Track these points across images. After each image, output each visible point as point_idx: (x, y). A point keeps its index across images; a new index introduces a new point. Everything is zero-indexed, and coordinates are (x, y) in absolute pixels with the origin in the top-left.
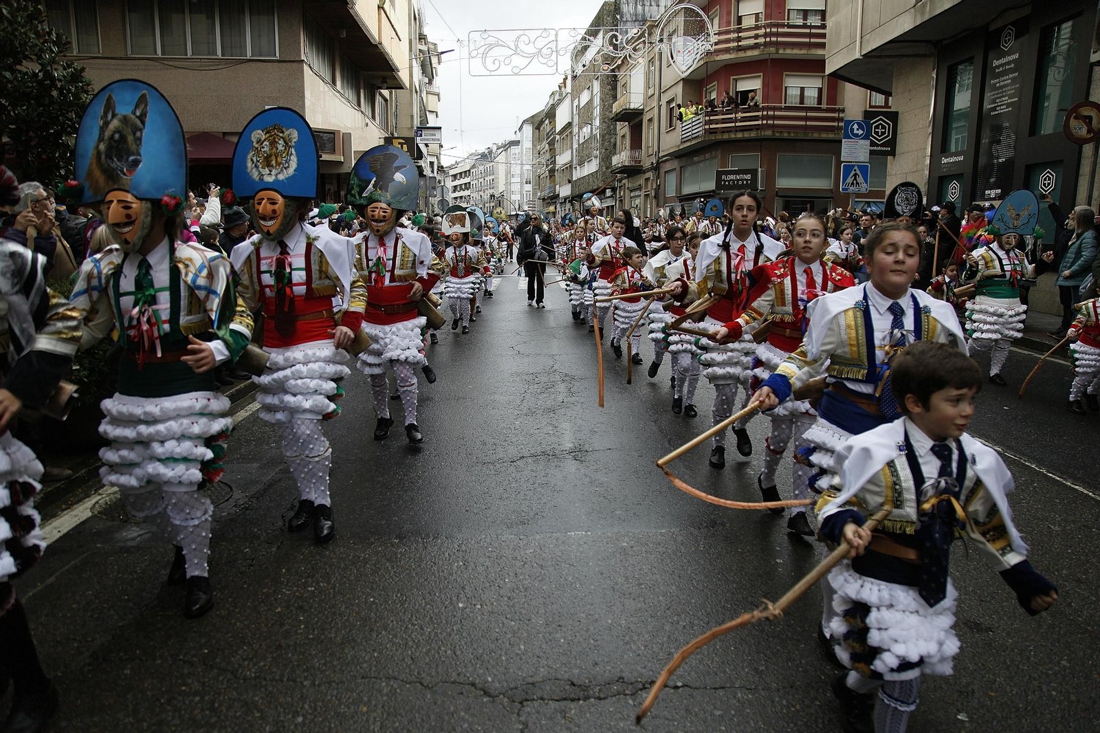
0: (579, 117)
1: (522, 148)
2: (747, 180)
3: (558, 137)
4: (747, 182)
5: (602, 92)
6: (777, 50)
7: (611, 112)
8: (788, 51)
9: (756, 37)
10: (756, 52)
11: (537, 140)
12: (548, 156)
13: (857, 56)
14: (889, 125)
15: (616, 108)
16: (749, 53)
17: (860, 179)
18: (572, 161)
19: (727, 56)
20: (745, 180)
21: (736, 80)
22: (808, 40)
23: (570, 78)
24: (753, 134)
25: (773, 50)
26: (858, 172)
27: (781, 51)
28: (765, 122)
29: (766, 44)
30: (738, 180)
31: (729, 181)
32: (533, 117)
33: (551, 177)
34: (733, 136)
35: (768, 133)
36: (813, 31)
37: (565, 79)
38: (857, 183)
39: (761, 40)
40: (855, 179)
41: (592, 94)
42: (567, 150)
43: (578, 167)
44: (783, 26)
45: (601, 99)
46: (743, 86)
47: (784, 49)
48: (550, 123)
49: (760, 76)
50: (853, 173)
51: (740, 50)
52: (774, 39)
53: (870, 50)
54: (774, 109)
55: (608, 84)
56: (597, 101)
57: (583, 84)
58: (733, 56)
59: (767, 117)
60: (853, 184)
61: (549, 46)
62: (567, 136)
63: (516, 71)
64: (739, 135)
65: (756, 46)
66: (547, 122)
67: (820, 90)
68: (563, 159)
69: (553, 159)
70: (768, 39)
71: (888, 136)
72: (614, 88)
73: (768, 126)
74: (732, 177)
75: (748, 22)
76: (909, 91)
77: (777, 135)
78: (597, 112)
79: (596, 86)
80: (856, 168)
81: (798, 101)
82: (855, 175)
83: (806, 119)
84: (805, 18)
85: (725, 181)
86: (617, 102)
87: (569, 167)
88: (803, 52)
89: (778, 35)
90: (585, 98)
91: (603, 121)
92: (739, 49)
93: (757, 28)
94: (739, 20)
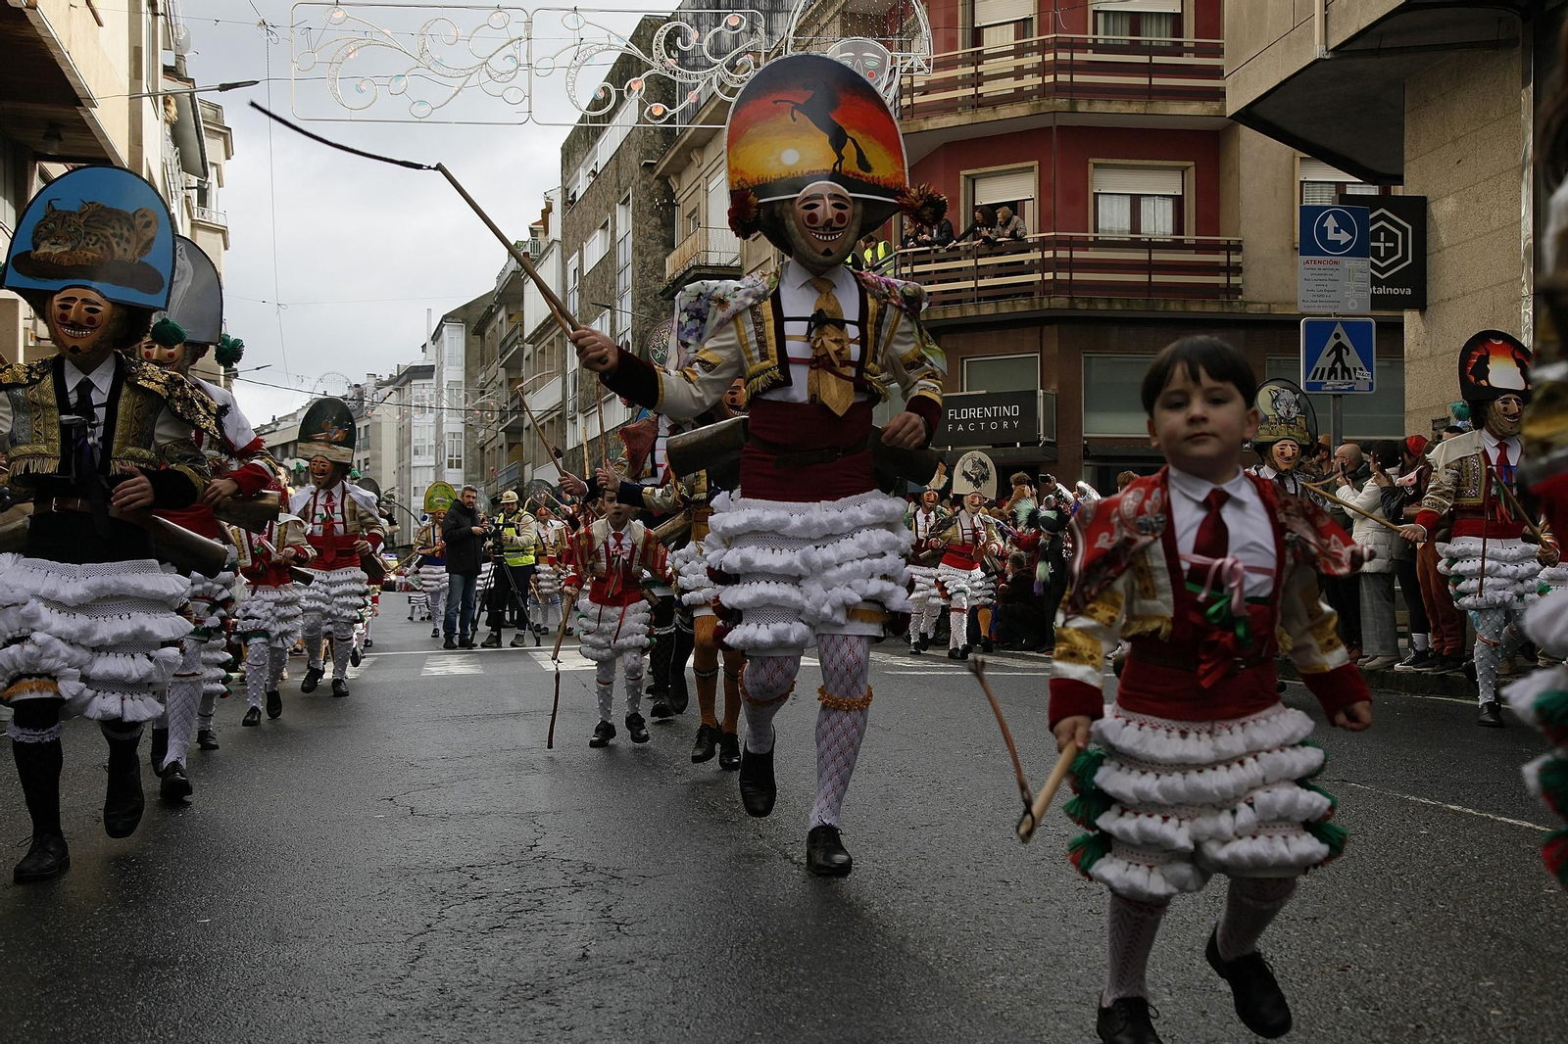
0: (582, 296)
1: (439, 383)
2: (1010, 419)
3: (528, 348)
4: (1011, 425)
5: (637, 231)
6: (1073, 104)
7: (660, 279)
8: (1100, 107)
9: (1019, 73)
10: (1021, 110)
11: (475, 360)
12: (504, 395)
13: (1317, 51)
14: (1404, 231)
15: (673, 266)
16: (1005, 112)
17: (1352, 359)
18: (563, 404)
19: (950, 121)
20: (1006, 418)
21: (973, 180)
22: (1145, 81)
23: (557, 207)
24: (1022, 306)
25: (1062, 103)
26: (1345, 340)
27: (1082, 107)
28: (1049, 276)
29: (1043, 91)
30: (988, 420)
31: (965, 423)
32: (466, 307)
33: (511, 446)
34: (971, 311)
35: (1060, 302)
36: (1156, 59)
37: (547, 212)
38: (1345, 369)
39: (1031, 81)
40: (1339, 358)
41: (613, 238)
42: (551, 376)
43: (580, 418)
44: (1083, 47)
45: (637, 250)
46: (993, 192)
47: (1090, 102)
48: (510, 316)
49: (1031, 169)
50: (1332, 342)
51: (979, 106)
52: (1063, 78)
53: (1352, 31)
54: (1071, 244)
55: (652, 213)
56: (626, 254)
57: (592, 216)
58: (964, 119)
59: (1056, 265)
60: (1333, 371)
61: (509, 50)
62: (551, 344)
63: (423, 110)
64: (988, 309)
65: (1019, 96)
66: (502, 315)
67: (1178, 202)
68: (542, 400)
69: (517, 402)
70: (1049, 79)
71: (1404, 258)
72: (668, 224)
73: (1057, 287)
74: (974, 413)
75: (999, 39)
76: (1455, 141)
77: (1082, 306)
78: (626, 279)
79: (624, 220)
80: (1339, 329)
81: (1128, 227)
82: (1339, 348)
83: (1150, 267)
84: (1135, 30)
85: (956, 423)
86: (675, 254)
87: (558, 418)
88: (1135, 108)
89: (1073, 67)
90: (595, 249)
91: (640, 302)
92: (978, 102)
93: (1019, 51)
94: (977, 36)
